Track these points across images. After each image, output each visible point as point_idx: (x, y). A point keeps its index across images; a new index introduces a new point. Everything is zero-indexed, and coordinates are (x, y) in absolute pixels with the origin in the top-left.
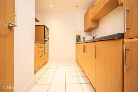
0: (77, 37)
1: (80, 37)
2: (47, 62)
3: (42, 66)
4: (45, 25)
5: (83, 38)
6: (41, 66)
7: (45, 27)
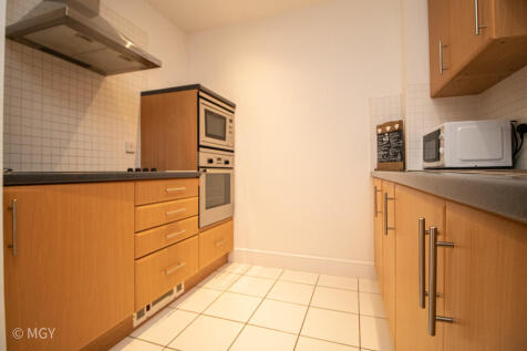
0: (380, 136)
1: (399, 134)
2: (227, 261)
3: (187, 290)
4: (197, 87)
5: (427, 139)
6: (176, 294)
7: (199, 97)
